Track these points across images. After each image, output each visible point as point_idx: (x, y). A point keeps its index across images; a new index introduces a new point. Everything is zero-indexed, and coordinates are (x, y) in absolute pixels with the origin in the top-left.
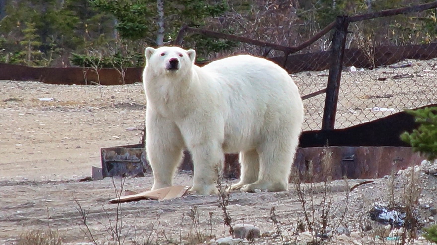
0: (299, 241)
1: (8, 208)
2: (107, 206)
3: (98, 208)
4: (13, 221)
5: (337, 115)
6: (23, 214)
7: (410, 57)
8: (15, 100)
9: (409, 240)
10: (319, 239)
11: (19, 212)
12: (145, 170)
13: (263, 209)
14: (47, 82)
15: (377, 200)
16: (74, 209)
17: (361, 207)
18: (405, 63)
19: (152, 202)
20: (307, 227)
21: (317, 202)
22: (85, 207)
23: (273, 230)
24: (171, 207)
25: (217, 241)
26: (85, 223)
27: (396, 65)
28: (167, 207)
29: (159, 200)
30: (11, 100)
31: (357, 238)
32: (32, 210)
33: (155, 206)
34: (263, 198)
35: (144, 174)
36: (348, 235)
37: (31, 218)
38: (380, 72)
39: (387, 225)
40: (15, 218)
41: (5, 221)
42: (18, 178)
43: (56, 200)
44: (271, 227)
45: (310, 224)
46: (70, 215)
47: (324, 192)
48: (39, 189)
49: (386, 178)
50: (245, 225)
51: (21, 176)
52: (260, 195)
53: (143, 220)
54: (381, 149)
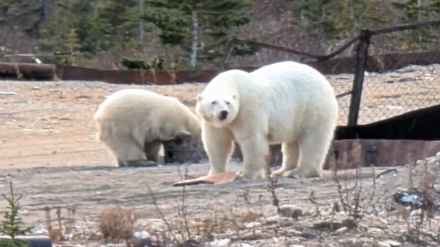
0: (335, 219)
1: (88, 190)
2: (171, 188)
3: (164, 190)
4: (94, 200)
5: (360, 113)
6: (102, 195)
7: (413, 63)
8: (85, 97)
9: (427, 220)
10: (352, 218)
11: (98, 193)
12: (200, 158)
13: (302, 192)
14: (110, 82)
15: (400, 186)
16: (144, 191)
17: (386, 191)
18: (408, 68)
19: (209, 186)
20: (342, 208)
21: (351, 185)
22: (154, 189)
23: (312, 210)
24: (225, 190)
25: (266, 219)
26: (155, 204)
27: (401, 70)
28: (221, 190)
29: (215, 184)
30: (81, 97)
31: (384, 218)
32: (109, 191)
33: (211, 189)
34: (302, 183)
35: (200, 161)
36: (376, 214)
37: (109, 198)
38: (388, 76)
39: (407, 206)
40: (95, 198)
41: (87, 200)
42: (93, 164)
43: (129, 183)
44: (310, 208)
45: (344, 205)
46: (141, 195)
47: (358, 177)
48: (111, 173)
49: (407, 167)
50: (290, 206)
51: (94, 162)
52: (299, 180)
53: (201, 200)
54: (399, 141)
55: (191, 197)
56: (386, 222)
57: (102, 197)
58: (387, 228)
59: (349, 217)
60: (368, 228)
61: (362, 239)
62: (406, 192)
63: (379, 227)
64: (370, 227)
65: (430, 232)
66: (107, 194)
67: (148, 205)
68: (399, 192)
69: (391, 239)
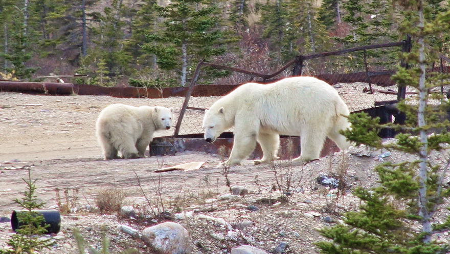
0: (272, 196)
1: (91, 175)
2: (153, 174)
3: (147, 175)
4: (95, 183)
6: (101, 179)
8: (95, 107)
9: (341, 197)
10: (285, 195)
11: (98, 178)
13: (250, 176)
15: (321, 171)
16: (132, 176)
17: (311, 175)
18: (338, 85)
19: (180, 172)
20: (277, 187)
21: (284, 172)
22: (139, 174)
24: (192, 175)
25: (221, 196)
26: (139, 185)
29: (185, 170)
30: (92, 107)
31: (309, 195)
32: (106, 176)
33: (182, 174)
35: (176, 154)
36: (303, 193)
37: (106, 181)
39: (327, 186)
41: (89, 183)
43: (121, 170)
44: (255, 188)
45: (280, 186)
46: (130, 179)
47: (288, 166)
49: (327, 157)
50: (239, 186)
53: (175, 183)
55: (167, 180)
56: (311, 198)
57: (101, 181)
58: (311, 203)
59: (282, 195)
61: (292, 211)
62: (326, 176)
63: (305, 202)
64: (298, 202)
65: (343, 206)
66: (104, 179)
67: (134, 187)
68: (321, 176)
69: (314, 211)
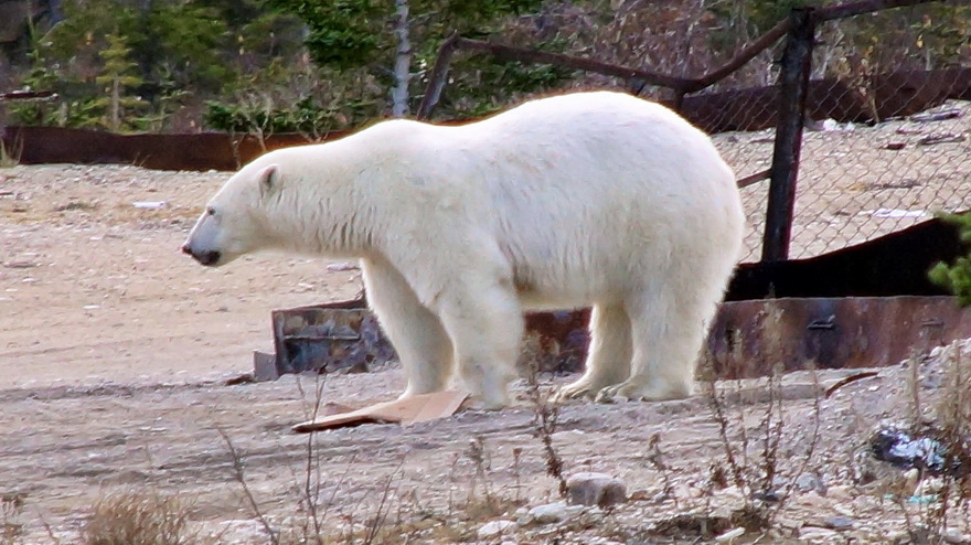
0: (713, 509)
1: (68, 448)
2: (286, 439)
3: (268, 443)
4: (81, 474)
5: (795, 229)
6: (103, 461)
7: (954, 96)
8: (80, 206)
9: (958, 504)
10: (758, 503)
11: (92, 455)
12: (370, 359)
13: (635, 440)
14: (151, 166)
15: (886, 415)
16: (214, 446)
17: (851, 432)
18: (944, 109)
20: (730, 477)
21: (753, 420)
22: (239, 441)
23: (655, 486)
24: (428, 438)
25: (531, 512)
26: (239, 478)
27: (925, 114)
28: (420, 438)
29: (403, 424)
30: (71, 207)
31: (843, 501)
32: (121, 450)
33: (393, 438)
34: (633, 415)
35: (370, 366)
36: (823, 493)
37: (121, 467)
38: (889, 130)
39: (909, 469)
40: (83, 468)
41: (63, 475)
42: (89, 381)
43: (175, 428)
44: (653, 480)
45: (738, 471)
46: (204, 459)
47: (768, 398)
48: (136, 404)
49: (905, 365)
50: (595, 476)
51: (95, 376)
52: (626, 410)
53: (366, 468)
54: (894, 301)
55: (338, 459)
56: (849, 513)
57: (103, 467)
58: (850, 528)
59: (749, 502)
60: (801, 531)
62: (905, 433)
63: (830, 527)
64: (805, 525)
65: (967, 538)
66: (116, 459)
67: (222, 485)
68: (885, 433)
